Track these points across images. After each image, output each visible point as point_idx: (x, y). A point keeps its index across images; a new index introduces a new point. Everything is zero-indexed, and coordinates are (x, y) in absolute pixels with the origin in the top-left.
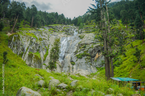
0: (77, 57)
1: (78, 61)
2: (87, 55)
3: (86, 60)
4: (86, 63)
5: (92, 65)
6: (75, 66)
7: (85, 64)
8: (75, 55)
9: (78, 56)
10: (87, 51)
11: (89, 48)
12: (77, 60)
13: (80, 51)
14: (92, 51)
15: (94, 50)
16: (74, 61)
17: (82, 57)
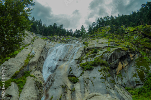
0: (83, 68)
1: (85, 74)
2: (103, 64)
3: (102, 72)
4: (102, 78)
5: (115, 84)
6: (78, 87)
7: (100, 80)
8: (77, 63)
9: (83, 65)
10: (101, 58)
11: (103, 53)
12: (82, 74)
13: (87, 58)
14: (111, 56)
15: (114, 55)
16: (75, 75)
17: (93, 67)
